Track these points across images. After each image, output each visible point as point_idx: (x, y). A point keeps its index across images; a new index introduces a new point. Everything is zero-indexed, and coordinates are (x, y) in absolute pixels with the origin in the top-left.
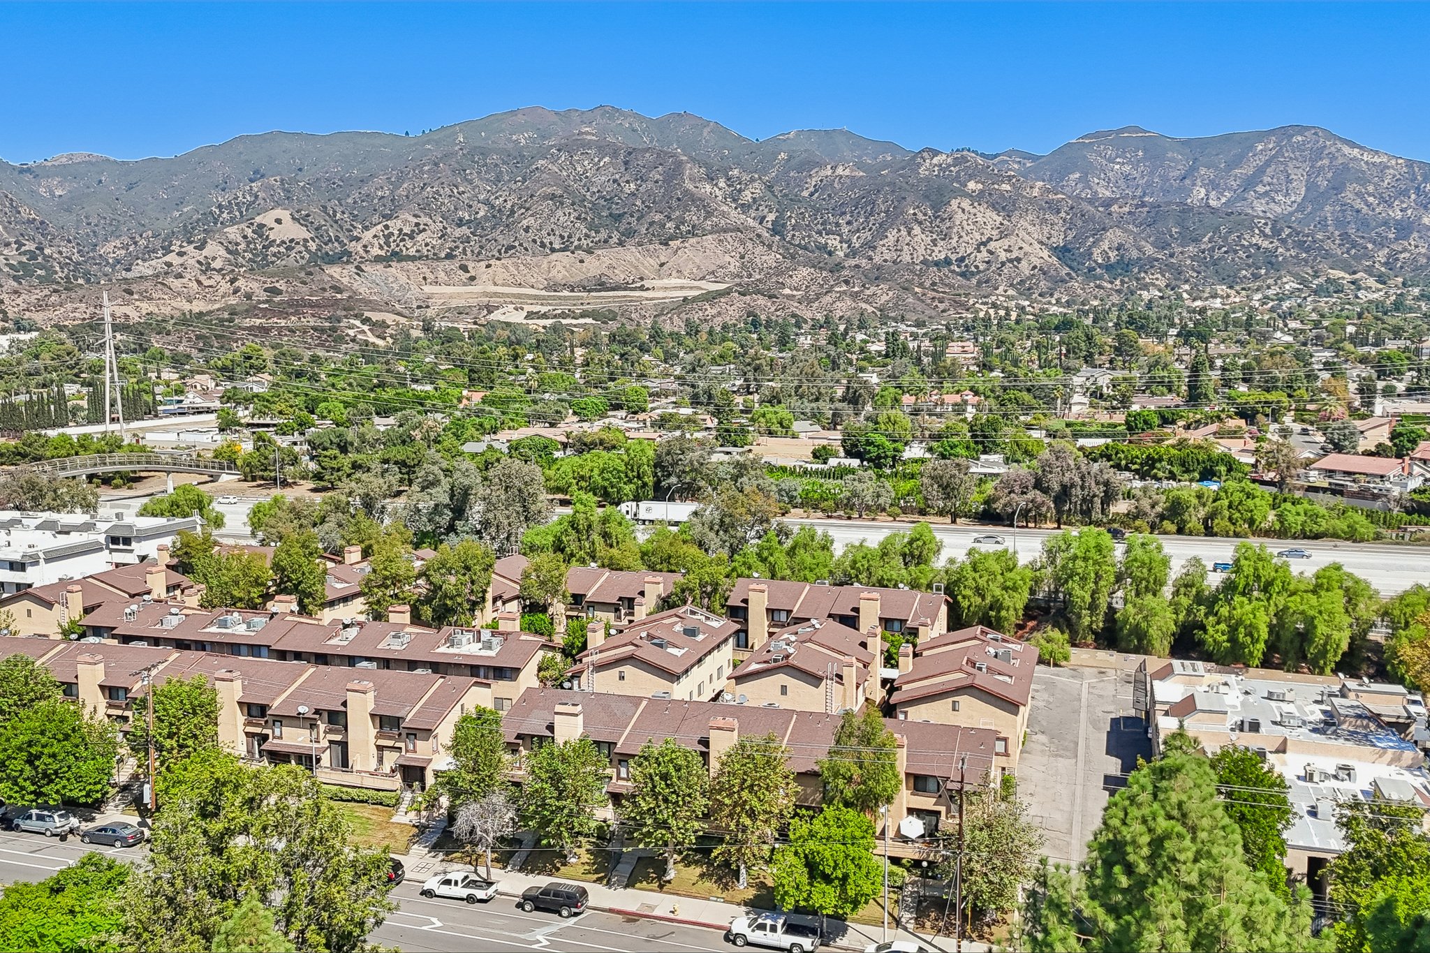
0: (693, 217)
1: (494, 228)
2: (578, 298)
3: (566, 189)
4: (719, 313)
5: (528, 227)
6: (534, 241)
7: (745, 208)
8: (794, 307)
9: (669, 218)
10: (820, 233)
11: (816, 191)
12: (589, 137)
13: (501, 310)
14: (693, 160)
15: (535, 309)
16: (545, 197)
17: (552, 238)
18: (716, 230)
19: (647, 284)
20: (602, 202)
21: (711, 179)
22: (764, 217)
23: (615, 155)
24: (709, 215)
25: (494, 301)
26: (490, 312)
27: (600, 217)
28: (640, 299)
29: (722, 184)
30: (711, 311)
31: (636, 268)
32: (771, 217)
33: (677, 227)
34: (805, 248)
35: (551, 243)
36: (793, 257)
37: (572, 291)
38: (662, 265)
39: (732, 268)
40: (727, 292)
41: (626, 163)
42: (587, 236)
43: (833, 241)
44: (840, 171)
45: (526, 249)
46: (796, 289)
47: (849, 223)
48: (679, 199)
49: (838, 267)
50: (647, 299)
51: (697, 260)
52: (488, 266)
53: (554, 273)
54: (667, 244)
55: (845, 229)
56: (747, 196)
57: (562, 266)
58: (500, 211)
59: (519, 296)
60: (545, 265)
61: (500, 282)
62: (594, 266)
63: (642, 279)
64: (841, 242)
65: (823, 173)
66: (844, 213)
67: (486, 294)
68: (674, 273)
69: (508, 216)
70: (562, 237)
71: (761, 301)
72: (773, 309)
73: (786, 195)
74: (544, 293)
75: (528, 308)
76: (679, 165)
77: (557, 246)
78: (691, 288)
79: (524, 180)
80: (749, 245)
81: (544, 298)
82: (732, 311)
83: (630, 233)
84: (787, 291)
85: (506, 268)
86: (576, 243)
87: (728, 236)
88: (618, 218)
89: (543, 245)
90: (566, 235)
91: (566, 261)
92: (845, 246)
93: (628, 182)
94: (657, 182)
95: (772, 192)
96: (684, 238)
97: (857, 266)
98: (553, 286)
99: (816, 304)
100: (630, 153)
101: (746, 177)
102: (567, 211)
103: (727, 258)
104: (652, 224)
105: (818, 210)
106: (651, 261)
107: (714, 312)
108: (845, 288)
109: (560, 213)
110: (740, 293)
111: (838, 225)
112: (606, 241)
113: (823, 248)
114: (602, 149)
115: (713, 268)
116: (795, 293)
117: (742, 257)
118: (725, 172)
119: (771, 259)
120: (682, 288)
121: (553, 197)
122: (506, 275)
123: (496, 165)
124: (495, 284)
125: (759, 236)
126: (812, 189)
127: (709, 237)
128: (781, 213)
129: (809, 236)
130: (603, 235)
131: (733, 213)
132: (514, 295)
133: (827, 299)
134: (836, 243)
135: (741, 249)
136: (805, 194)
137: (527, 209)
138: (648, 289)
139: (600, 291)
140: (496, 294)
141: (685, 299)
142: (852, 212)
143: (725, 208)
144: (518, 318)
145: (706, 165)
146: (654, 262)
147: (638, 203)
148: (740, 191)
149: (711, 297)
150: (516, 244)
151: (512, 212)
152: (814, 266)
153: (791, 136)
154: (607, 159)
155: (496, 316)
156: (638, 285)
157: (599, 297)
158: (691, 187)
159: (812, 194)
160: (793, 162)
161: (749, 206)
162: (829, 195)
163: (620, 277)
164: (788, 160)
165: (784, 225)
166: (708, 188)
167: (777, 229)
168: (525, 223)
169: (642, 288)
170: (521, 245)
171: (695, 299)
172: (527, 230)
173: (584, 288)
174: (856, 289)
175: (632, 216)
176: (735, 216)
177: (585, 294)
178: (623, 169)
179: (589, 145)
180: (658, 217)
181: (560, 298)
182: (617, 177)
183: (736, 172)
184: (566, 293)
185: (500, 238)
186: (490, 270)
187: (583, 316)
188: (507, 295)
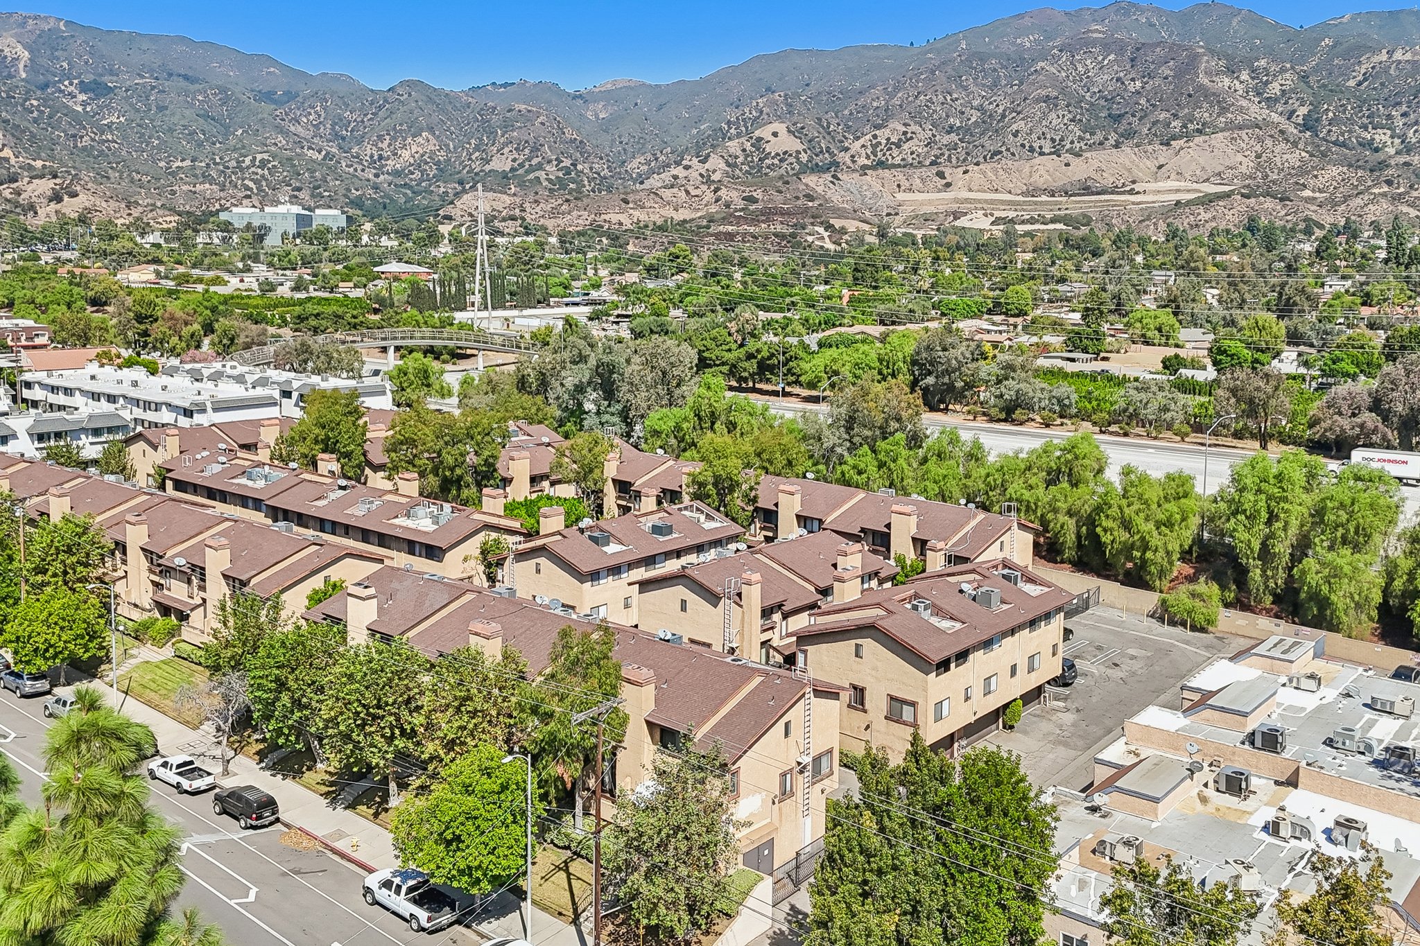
0: (1203, 114)
1: (983, 133)
2: (1056, 203)
3: (1063, 90)
4: (1214, 217)
5: (1017, 131)
6: (1023, 146)
7: (1271, 102)
8: (1311, 211)
9: (1175, 116)
10: (1365, 128)
11: (1365, 80)
12: (1095, 35)
13: (969, 217)
14: (1212, 52)
15: (1003, 214)
16: (1038, 100)
17: (1042, 141)
18: (1231, 127)
19: (1137, 187)
20: (1102, 102)
21: (1231, 71)
22: (1294, 111)
23: (1121, 51)
24: (1224, 111)
25: (964, 207)
26: (956, 218)
27: (1097, 118)
28: (1124, 205)
29: (1245, 76)
30: (1204, 216)
31: (1129, 170)
32: (1303, 111)
33: (1185, 126)
34: (1344, 145)
35: (1041, 147)
36: (1324, 155)
37: (1053, 196)
38: (1160, 167)
39: (1243, 169)
40: (1227, 195)
41: (1132, 60)
42: (1081, 139)
43: (1382, 137)
44: (1398, 55)
45: (1013, 154)
46: (1320, 191)
47: (1404, 115)
48: (1190, 96)
49: (1383, 165)
50: (1133, 203)
51: (1201, 161)
52: (965, 172)
53: (1036, 177)
54: (1168, 144)
55: (1399, 122)
56: (1275, 88)
57: (1046, 170)
58: (991, 116)
59: (992, 202)
60: (1027, 170)
61: (975, 188)
62: (1080, 170)
63: (1134, 182)
64: (1392, 137)
65: (1376, 59)
66: (1399, 104)
67: (956, 200)
68: (1172, 176)
69: (999, 122)
70: (1053, 140)
71: (1269, 203)
72: (1283, 213)
73: (1324, 86)
74: (1020, 198)
75: (997, 214)
76: (1194, 59)
77: (1046, 150)
78: (1189, 191)
79: (1021, 83)
80: (1269, 142)
81: (1018, 203)
82: (1231, 216)
83: (1129, 134)
84: (1307, 193)
85: (984, 173)
86: (1068, 146)
87: (1243, 133)
88: (1117, 118)
89: (1032, 150)
90: (1058, 138)
91: (1050, 165)
92: (1397, 141)
93: (1133, 80)
94: (1166, 78)
95: (1307, 83)
96: (1189, 137)
97: (1407, 164)
98: (1032, 192)
99: (1343, 207)
100: (1138, 49)
101: (1274, 68)
102: (1061, 113)
103: (1240, 157)
104: (1154, 123)
105: (1365, 101)
106: (1148, 163)
107: (1208, 216)
108: (1386, 189)
109: (1053, 115)
110: (1243, 195)
111: (1389, 117)
112: (1101, 144)
113: (1369, 144)
114: (1107, 47)
115: (1221, 168)
116: (1317, 195)
117: (1258, 156)
118: (1249, 63)
119: (1294, 158)
120: (1178, 191)
121: (1047, 99)
122: (983, 181)
123: (995, 70)
124: (970, 190)
125: (1282, 132)
126: (1360, 78)
127: (1220, 135)
128: (1315, 107)
129: (1350, 132)
130: (1099, 136)
131: (1254, 109)
132: (986, 201)
133: (1359, 201)
134: (1386, 138)
135: (1258, 148)
136: (1352, 83)
137: (1018, 113)
138: (1138, 193)
139: (1083, 195)
140: (967, 200)
141: (1178, 203)
142: (1409, 102)
143: (1244, 103)
144: (985, 223)
145: (1228, 57)
146: (1151, 165)
147: (1143, 101)
148: (1267, 83)
149: (1208, 201)
150: (1003, 149)
151: (1004, 116)
152: (1350, 166)
153: (1344, 20)
154: (1112, 57)
155: (963, 222)
156: (1128, 188)
157: (1079, 202)
158: (1205, 81)
159: (1360, 84)
160: (1339, 49)
161: (1276, 100)
162: (1382, 84)
163: (1108, 180)
164: (1334, 46)
165: (1317, 120)
166: (1227, 81)
167: (1309, 124)
168: (1014, 127)
169: (1131, 192)
170: (1008, 150)
171: (1189, 203)
172: (1015, 135)
173: (1066, 193)
174: (1402, 190)
175: (1134, 116)
176: (1256, 111)
177: (1064, 199)
178: (1128, 66)
179: (1094, 43)
180: (1163, 116)
181: (1036, 203)
182: (1122, 74)
183: (1263, 63)
184: (1044, 198)
185: (987, 144)
186: (966, 176)
187: (1053, 221)
188: (979, 201)
